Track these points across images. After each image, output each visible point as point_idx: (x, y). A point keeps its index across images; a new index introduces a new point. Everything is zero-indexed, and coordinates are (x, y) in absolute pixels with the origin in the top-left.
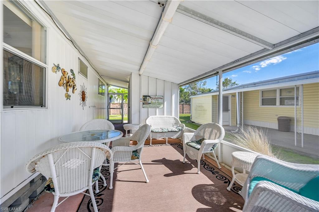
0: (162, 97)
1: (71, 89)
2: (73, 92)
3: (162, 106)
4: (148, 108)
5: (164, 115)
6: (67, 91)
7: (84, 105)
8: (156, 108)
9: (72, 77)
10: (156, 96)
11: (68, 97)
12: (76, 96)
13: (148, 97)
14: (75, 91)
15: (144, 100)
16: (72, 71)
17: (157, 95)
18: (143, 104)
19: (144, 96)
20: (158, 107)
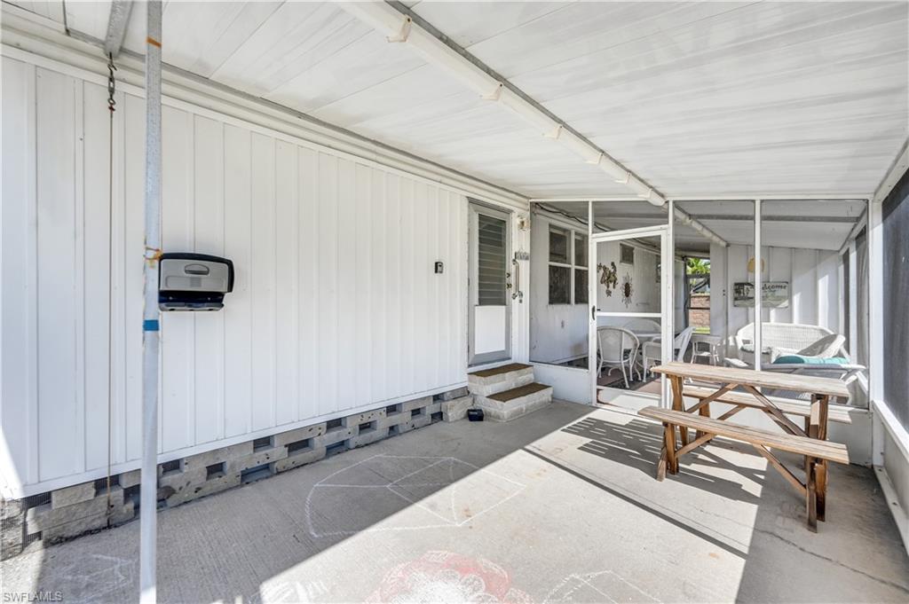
0: (785, 284)
1: (611, 285)
2: (614, 287)
3: (786, 303)
4: (746, 307)
5: (791, 321)
6: (608, 287)
7: (628, 301)
8: (769, 307)
9: (612, 271)
10: (769, 282)
11: (609, 293)
12: (618, 291)
13: (746, 287)
14: (617, 286)
15: (737, 291)
16: (613, 264)
17: (771, 281)
18: (736, 299)
19: (736, 284)
20: (774, 306)
